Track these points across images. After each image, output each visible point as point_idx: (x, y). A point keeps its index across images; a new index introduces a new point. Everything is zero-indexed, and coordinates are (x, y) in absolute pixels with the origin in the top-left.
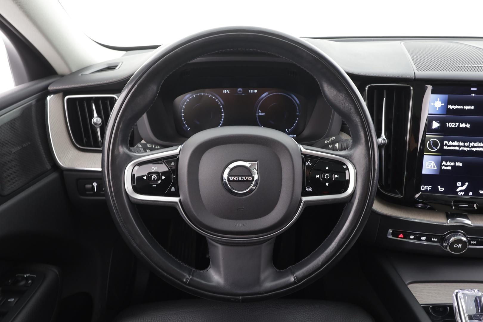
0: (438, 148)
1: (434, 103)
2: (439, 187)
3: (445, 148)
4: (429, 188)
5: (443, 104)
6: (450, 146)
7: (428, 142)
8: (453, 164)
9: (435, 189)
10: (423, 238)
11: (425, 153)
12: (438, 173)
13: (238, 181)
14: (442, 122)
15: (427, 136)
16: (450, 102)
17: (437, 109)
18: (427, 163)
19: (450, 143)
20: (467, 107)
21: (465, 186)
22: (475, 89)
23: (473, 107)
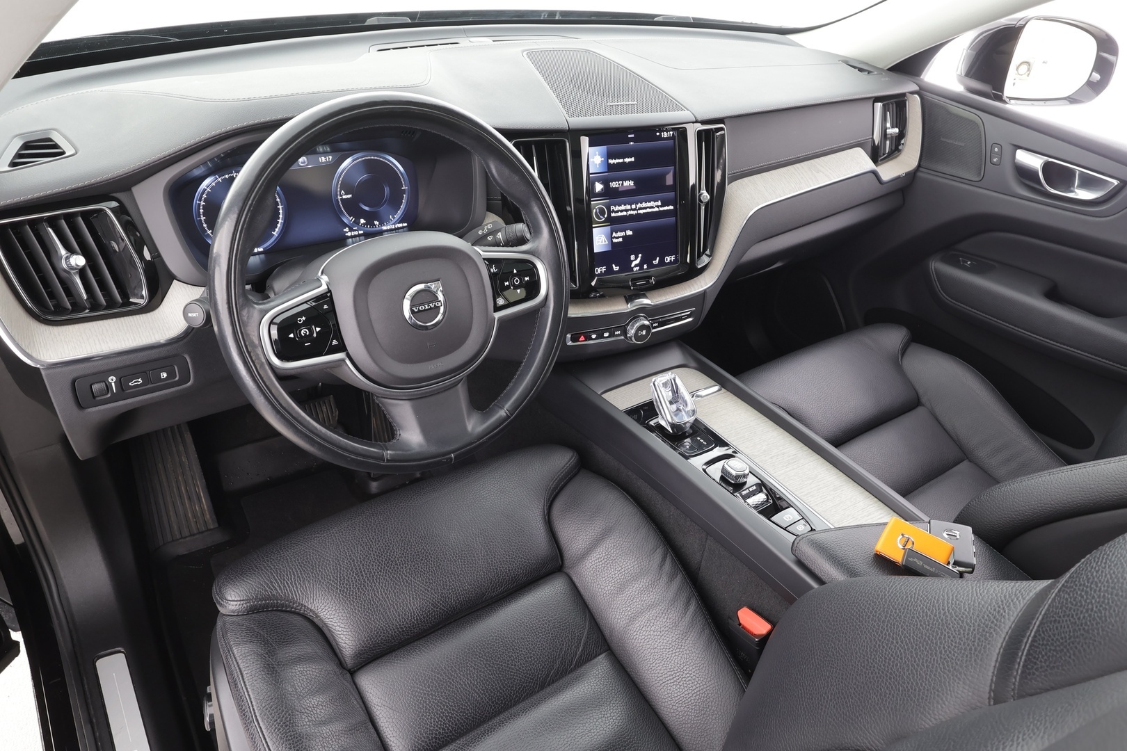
0: (606, 216)
1: (594, 158)
2: (614, 265)
3: (613, 215)
4: (603, 269)
5: (603, 159)
6: (617, 212)
7: (594, 211)
8: (623, 234)
9: (609, 270)
10: (606, 335)
11: (593, 226)
12: (609, 249)
13: (425, 310)
14: (606, 182)
15: (592, 203)
16: (610, 155)
17: (598, 166)
18: (597, 238)
19: (617, 208)
20: (627, 160)
21: (639, 259)
22: (633, 136)
23: (633, 159)
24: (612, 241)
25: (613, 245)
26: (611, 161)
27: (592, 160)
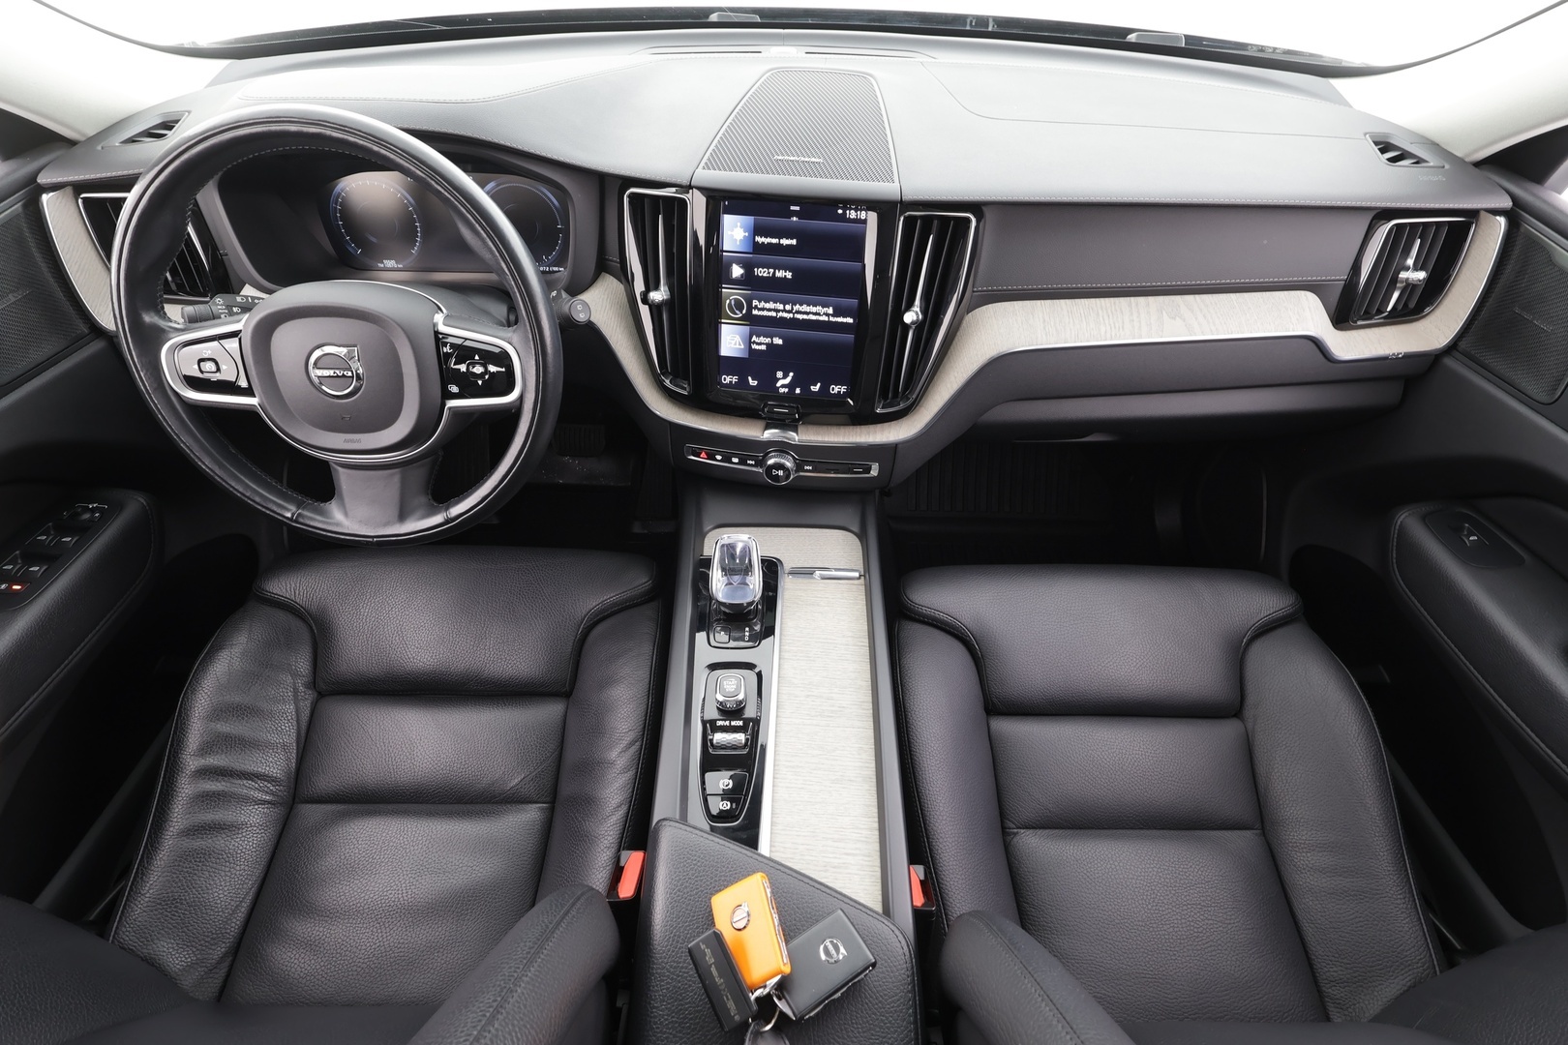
0: (744, 312)
1: (733, 230)
2: (750, 378)
3: (755, 312)
4: (735, 379)
5: (747, 234)
6: (763, 309)
7: (728, 301)
8: (768, 340)
9: (743, 382)
10: (735, 460)
11: (723, 321)
12: (745, 355)
14: (748, 266)
15: (724, 290)
16: (758, 230)
17: (740, 243)
18: (729, 338)
19: (762, 305)
20: (785, 242)
21: (789, 379)
22: (798, 208)
23: (794, 242)
24: (750, 347)
25: (752, 351)
26: (760, 239)
27: (729, 233)
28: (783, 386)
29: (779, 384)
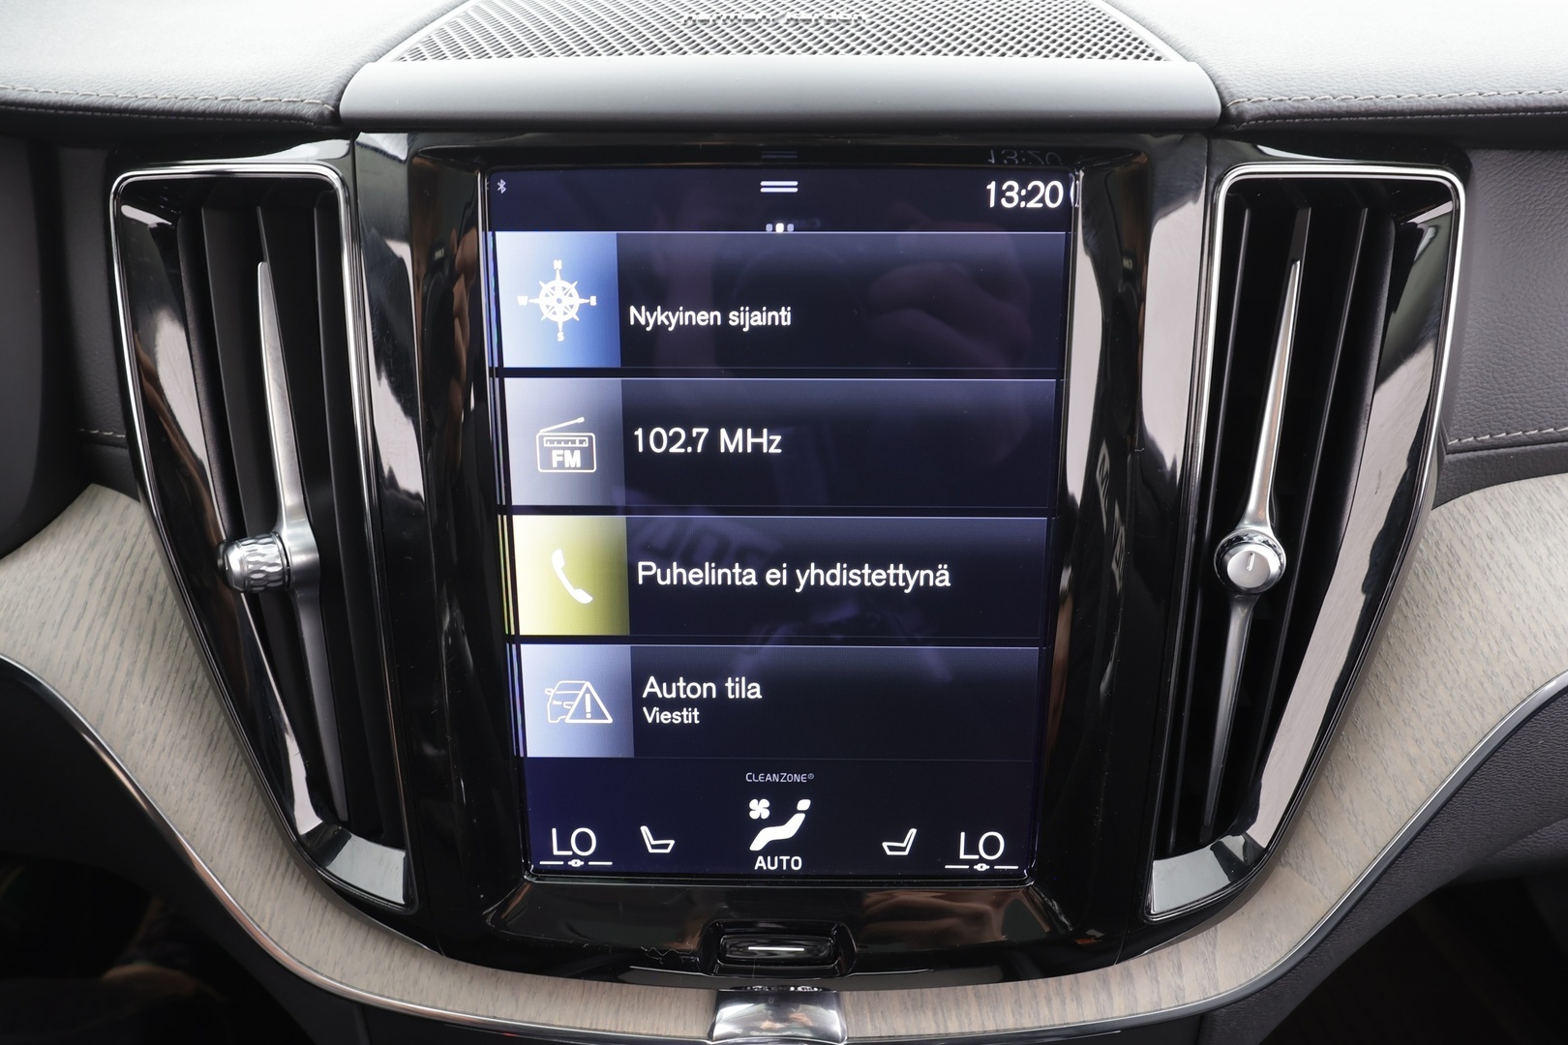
1: (533, 291)
2: (645, 830)
5: (593, 301)
8: (705, 689)
9: (620, 848)
12: (623, 749)
14: (608, 424)
16: (637, 282)
17: (561, 337)
18: (550, 691)
20: (748, 319)
21: (796, 822)
22: (789, 187)
23: (784, 317)
24: (639, 718)
25: (644, 734)
26: (638, 315)
27: (523, 300)
28: (774, 848)
29: (758, 843)
